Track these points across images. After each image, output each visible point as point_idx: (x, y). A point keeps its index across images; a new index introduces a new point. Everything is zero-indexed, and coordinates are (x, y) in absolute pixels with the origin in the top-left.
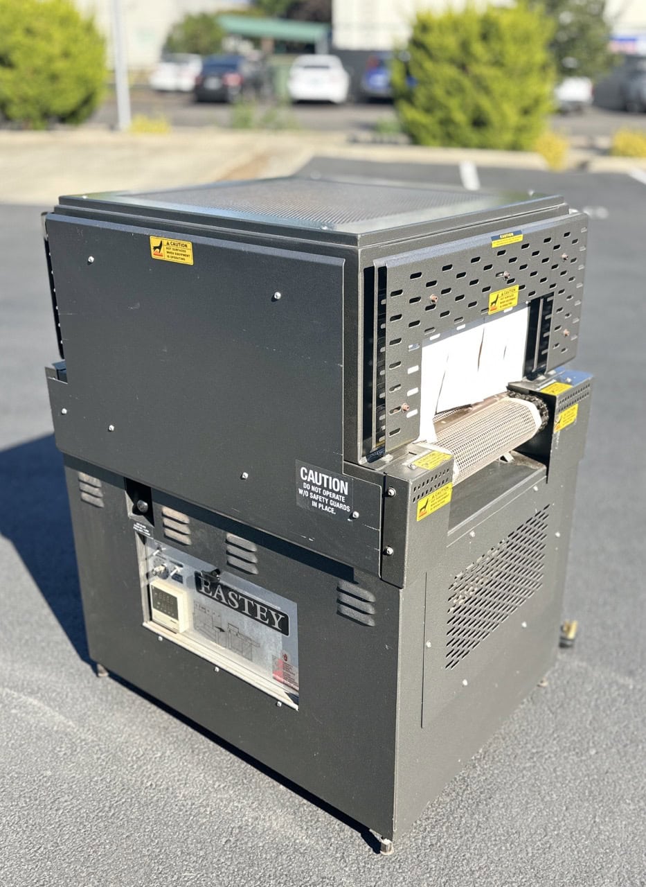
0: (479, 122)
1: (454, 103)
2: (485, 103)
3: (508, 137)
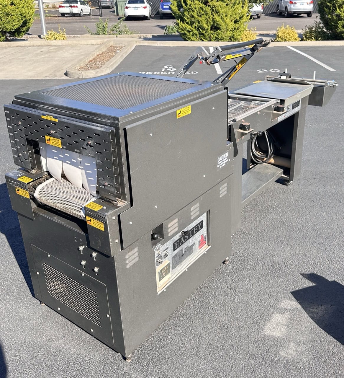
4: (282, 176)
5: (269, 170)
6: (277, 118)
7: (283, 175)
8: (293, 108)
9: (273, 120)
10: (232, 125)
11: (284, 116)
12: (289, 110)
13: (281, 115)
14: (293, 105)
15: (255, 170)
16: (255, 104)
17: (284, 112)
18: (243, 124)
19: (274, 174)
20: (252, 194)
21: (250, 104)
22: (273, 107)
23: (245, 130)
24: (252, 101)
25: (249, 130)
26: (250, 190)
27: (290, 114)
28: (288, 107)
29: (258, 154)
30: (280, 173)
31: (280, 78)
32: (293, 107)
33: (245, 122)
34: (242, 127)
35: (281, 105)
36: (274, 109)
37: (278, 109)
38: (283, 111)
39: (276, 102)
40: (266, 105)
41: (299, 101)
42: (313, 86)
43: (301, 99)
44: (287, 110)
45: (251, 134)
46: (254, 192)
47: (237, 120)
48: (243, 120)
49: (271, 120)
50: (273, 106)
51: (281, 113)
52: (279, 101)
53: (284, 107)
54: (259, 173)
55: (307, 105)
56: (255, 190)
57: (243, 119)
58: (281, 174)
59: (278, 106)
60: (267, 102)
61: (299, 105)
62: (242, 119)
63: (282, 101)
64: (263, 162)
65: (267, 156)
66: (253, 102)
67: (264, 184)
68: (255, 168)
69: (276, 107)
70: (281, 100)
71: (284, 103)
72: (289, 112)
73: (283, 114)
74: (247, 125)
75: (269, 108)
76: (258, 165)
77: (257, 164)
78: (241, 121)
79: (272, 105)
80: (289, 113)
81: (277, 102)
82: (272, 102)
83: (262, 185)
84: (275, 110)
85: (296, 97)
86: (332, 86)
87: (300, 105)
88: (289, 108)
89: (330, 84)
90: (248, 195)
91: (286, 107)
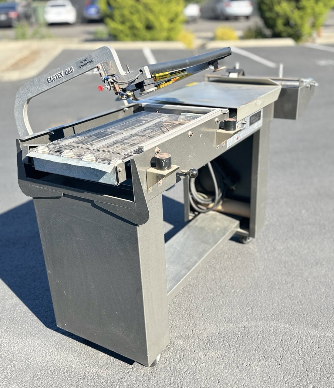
0: (149, 27)
1: (135, 18)
2: (151, 17)
3: (164, 34)
4: (237, 232)
5: (218, 223)
6: (226, 142)
7: (239, 230)
8: (251, 124)
9: (218, 146)
10: (133, 160)
11: (236, 137)
12: (244, 128)
13: (231, 136)
14: (250, 118)
15: (197, 224)
16: (186, 117)
17: (237, 130)
18: (157, 156)
19: (225, 230)
20: (189, 270)
21: (178, 118)
22: (218, 122)
23: (161, 168)
24: (181, 114)
25: (169, 167)
26: (188, 263)
27: (246, 133)
28: (243, 122)
29: (200, 197)
30: (234, 226)
31: (228, 76)
32: (250, 122)
33: (163, 152)
34: (156, 163)
35: (230, 117)
36: (218, 126)
37: (225, 126)
38: (235, 129)
39: (221, 113)
40: (203, 119)
41: (260, 112)
42: (280, 87)
43: (263, 108)
44: (242, 127)
45: (177, 174)
46: (195, 264)
47: (145, 149)
48: (157, 149)
49: (214, 146)
50: (216, 120)
51: (232, 132)
52: (227, 111)
53: (235, 123)
54: (202, 229)
55: (272, 118)
56: (196, 262)
57: (158, 146)
58: (236, 227)
59: (225, 120)
60: (204, 113)
61: (259, 119)
62: (155, 147)
63: (233, 112)
64: (209, 209)
65: (213, 201)
66: (183, 115)
67: (209, 249)
68: (197, 220)
69: (221, 122)
70: (230, 109)
71: (236, 115)
72: (244, 130)
73: (235, 134)
74: (164, 159)
75: (209, 124)
76: (201, 215)
77: (199, 213)
78: (154, 151)
79: (215, 118)
80: (244, 132)
81: (224, 114)
82: (215, 114)
83: (207, 251)
84: (220, 128)
85: (256, 104)
86: (309, 86)
87: (262, 118)
88: (244, 124)
89: (307, 84)
90: (183, 272)
91: (240, 123)
